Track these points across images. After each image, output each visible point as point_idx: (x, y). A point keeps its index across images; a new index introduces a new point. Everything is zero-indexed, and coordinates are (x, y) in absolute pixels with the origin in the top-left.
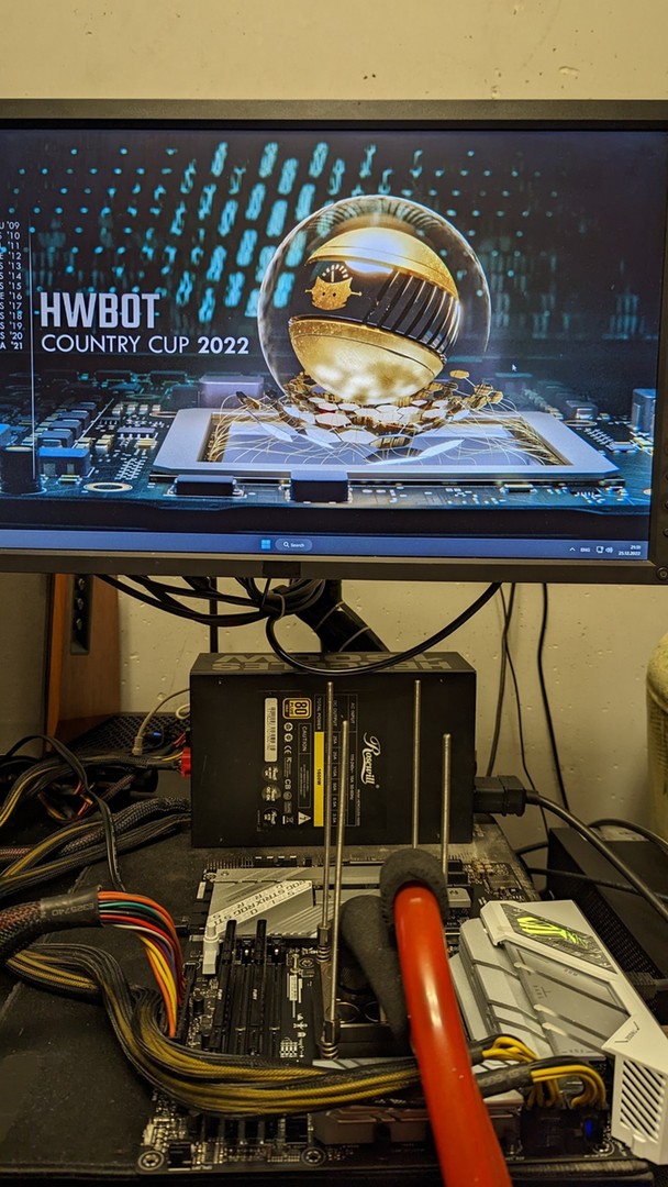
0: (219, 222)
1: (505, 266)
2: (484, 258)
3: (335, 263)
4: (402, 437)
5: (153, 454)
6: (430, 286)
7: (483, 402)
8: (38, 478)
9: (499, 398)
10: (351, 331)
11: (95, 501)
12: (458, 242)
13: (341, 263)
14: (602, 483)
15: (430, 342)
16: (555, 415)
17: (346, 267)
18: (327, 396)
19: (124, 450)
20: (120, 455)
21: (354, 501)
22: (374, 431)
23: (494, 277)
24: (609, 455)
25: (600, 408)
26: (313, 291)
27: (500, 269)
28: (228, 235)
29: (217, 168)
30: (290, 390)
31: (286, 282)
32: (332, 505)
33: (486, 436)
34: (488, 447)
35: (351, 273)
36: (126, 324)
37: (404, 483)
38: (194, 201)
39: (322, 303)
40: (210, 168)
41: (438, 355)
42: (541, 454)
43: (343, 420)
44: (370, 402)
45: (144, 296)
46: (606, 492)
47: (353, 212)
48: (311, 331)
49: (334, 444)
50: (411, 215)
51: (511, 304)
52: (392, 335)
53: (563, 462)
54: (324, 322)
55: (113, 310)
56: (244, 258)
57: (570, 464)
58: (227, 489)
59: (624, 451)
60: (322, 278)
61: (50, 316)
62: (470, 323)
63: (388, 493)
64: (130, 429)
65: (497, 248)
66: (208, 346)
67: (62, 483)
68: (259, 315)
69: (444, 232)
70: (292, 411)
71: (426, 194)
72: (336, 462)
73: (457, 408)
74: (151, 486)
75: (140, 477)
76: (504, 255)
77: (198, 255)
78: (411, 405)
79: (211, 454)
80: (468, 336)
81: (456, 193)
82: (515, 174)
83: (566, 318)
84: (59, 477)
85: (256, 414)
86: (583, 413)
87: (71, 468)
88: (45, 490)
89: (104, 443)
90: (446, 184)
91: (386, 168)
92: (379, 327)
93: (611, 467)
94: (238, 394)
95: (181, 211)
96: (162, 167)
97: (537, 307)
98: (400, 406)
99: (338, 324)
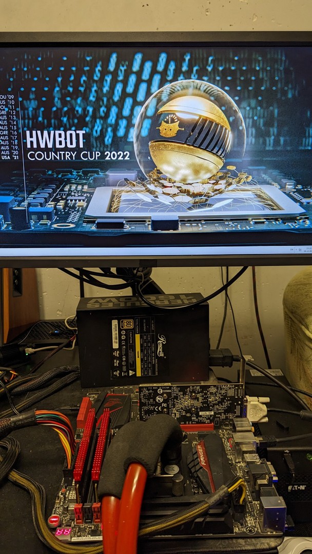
0: (113, 93)
1: (253, 114)
2: (243, 110)
3: (171, 114)
4: (204, 198)
5: (84, 210)
6: (217, 125)
7: (242, 181)
8: (29, 222)
9: (250, 178)
10: (179, 147)
11: (58, 233)
12: (230, 103)
13: (174, 114)
14: (298, 218)
15: (217, 152)
16: (276, 186)
17: (176, 116)
18: (168, 180)
19: (70, 207)
20: (69, 210)
21: (181, 230)
22: (191, 196)
23: (247, 120)
24: (301, 205)
25: (298, 183)
26: (160, 128)
27: (251, 116)
28: (118, 101)
29: (112, 67)
30: (150, 177)
31: (147, 124)
32: (171, 231)
33: (244, 197)
34: (245, 202)
35: (179, 119)
36: (69, 146)
37: (205, 220)
38: (101, 83)
39: (164, 134)
40: (108, 67)
41: (221, 158)
42: (270, 205)
43: (176, 191)
44: (188, 182)
45: (78, 132)
46: (299, 222)
47: (179, 89)
48: (160, 148)
49: (172, 203)
50: (207, 90)
51: (256, 133)
52: (199, 149)
53: (280, 209)
54: (166, 143)
55: (63, 139)
56: (126, 112)
57: (283, 209)
58: (121, 225)
59: (308, 203)
60: (165, 122)
61: (32, 142)
62: (236, 143)
63: (198, 225)
64: (73, 198)
65: (249, 105)
66: (110, 156)
67: (41, 224)
68: (134, 140)
69: (223, 98)
70: (151, 187)
71: (215, 79)
72: (173, 211)
73: (230, 184)
74: (84, 225)
75: (79, 221)
76: (253, 109)
77: (103, 111)
78: (208, 183)
79: (112, 209)
80: (235, 149)
81: (229, 78)
82: (258, 68)
83: (282, 139)
84: (39, 221)
85: (134, 188)
86: (289, 185)
87: (45, 217)
88: (33, 228)
89: (61, 204)
90: (224, 74)
91: (195, 66)
92: (193, 146)
93: (303, 211)
94: (125, 179)
95: (94, 88)
96: (84, 66)
97: (268, 134)
98: (203, 183)
99: (173, 144)
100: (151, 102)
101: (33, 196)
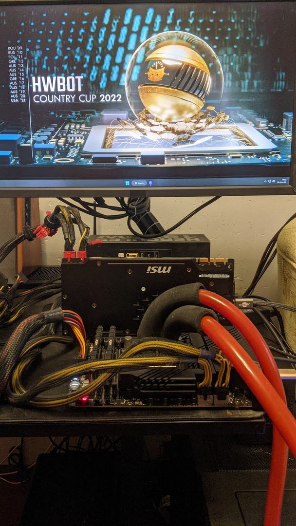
0: (107, 43)
1: (229, 60)
2: (221, 57)
3: (158, 61)
4: (187, 135)
5: (82, 146)
6: (198, 70)
7: (221, 120)
8: (34, 157)
9: (228, 118)
10: (165, 90)
11: (60, 166)
12: (209, 51)
13: (160, 61)
14: (271, 153)
15: (198, 95)
16: (251, 125)
17: (162, 62)
18: (155, 119)
19: (70, 144)
20: (69, 147)
21: (167, 164)
22: (175, 133)
23: (225, 66)
24: (273, 141)
25: (270, 121)
26: (148, 73)
27: (227, 62)
28: (112, 50)
29: (106, 21)
30: (140, 116)
31: (137, 70)
32: (158, 165)
33: (222, 134)
34: (223, 139)
35: (164, 65)
36: (69, 90)
37: (188, 155)
38: (96, 34)
39: (152, 78)
40: (103, 20)
41: (201, 100)
42: (245, 141)
43: (163, 129)
44: (174, 121)
45: (76, 77)
46: (272, 157)
47: (164, 38)
48: (148, 91)
49: (159, 140)
50: (189, 40)
51: (232, 77)
52: (182, 92)
53: (254, 144)
54: (153, 87)
55: (63, 84)
56: (118, 60)
57: (257, 145)
58: (114, 160)
59: (280, 139)
60: (152, 68)
61: (37, 87)
62: (215, 85)
63: (181, 160)
64: (72, 135)
65: (226, 53)
66: (105, 98)
67: (45, 159)
68: (126, 84)
69: (203, 46)
70: (141, 125)
71: (195, 30)
72: (159, 147)
73: (210, 123)
74: (82, 159)
75: (77, 156)
76: (230, 56)
77: (99, 59)
78: (191, 122)
79: (107, 145)
80: (214, 92)
81: (208, 29)
82: (233, 21)
83: (255, 83)
84: (43, 156)
85: (125, 127)
86: (262, 123)
87: (48, 152)
88: (38, 162)
89: (62, 142)
90: (204, 26)
91: (178, 19)
92: (177, 88)
93: (275, 146)
94: (117, 119)
95: (91, 39)
96: (83, 21)
97: (243, 78)
98: (186, 122)
99: (159, 87)
100: (141, 50)
101: (37, 134)
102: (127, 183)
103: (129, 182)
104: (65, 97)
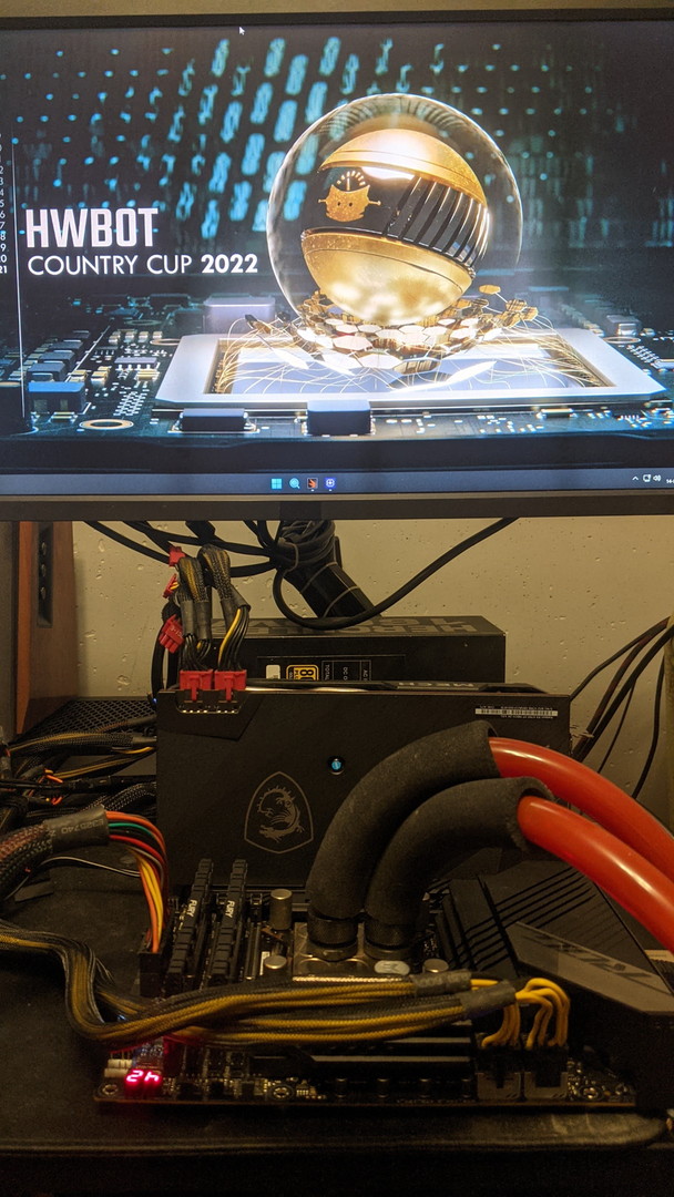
0: (221, 125)
1: (537, 169)
2: (515, 161)
3: (351, 169)
4: (428, 360)
5: (154, 387)
6: (456, 193)
7: (516, 319)
8: (28, 417)
9: (535, 313)
10: (370, 244)
11: (93, 440)
12: (485, 143)
13: (357, 169)
14: (648, 405)
15: (457, 255)
16: (595, 332)
17: (363, 173)
18: (345, 317)
19: (122, 382)
20: (119, 389)
21: (376, 433)
22: (398, 355)
23: (525, 181)
24: (655, 374)
25: (644, 323)
26: (327, 201)
27: (532, 172)
28: (232, 140)
29: (218, 68)
30: (304, 311)
31: (297, 192)
32: (354, 437)
33: (521, 357)
34: (522, 369)
35: (369, 180)
36: (121, 242)
37: (431, 411)
38: (193, 104)
39: (337, 214)
40: (211, 67)
41: (465, 268)
42: (581, 375)
44: (393, 322)
45: (141, 211)
46: (651, 415)
47: (368, 112)
48: (325, 245)
49: (355, 371)
50: (433, 115)
51: (545, 210)
52: (415, 248)
53: (604, 383)
54: (340, 235)
55: (107, 227)
56: (250, 166)
57: (612, 385)
58: (238, 423)
59: (671, 370)
60: (338, 186)
61: (37, 236)
62: (500, 232)
63: (414, 423)
64: (129, 360)
65: (528, 149)
66: (214, 264)
67: (54, 420)
68: (269, 229)
69: (469, 132)
70: (308, 334)
71: (448, 92)
72: (357, 390)
73: (488, 327)
74: (154, 422)
75: (141, 412)
76: (536, 156)
77: (199, 163)
78: (438, 325)
79: (219, 385)
80: (499, 248)
81: (481, 90)
82: (545, 68)
83: (605, 225)
84: (52, 414)
85: (268, 339)
86: (625, 329)
87: (64, 404)
88: (37, 430)
89: (101, 375)
90: (469, 81)
91: (404, 63)
92: (401, 239)
93: (658, 388)
94: (247, 316)
95: (179, 115)
96: (158, 68)
97: (574, 215)
98: (425, 326)
99: (356, 236)
100: (307, 143)
102: (277, 483)
103: (280, 481)
104: (110, 263)
